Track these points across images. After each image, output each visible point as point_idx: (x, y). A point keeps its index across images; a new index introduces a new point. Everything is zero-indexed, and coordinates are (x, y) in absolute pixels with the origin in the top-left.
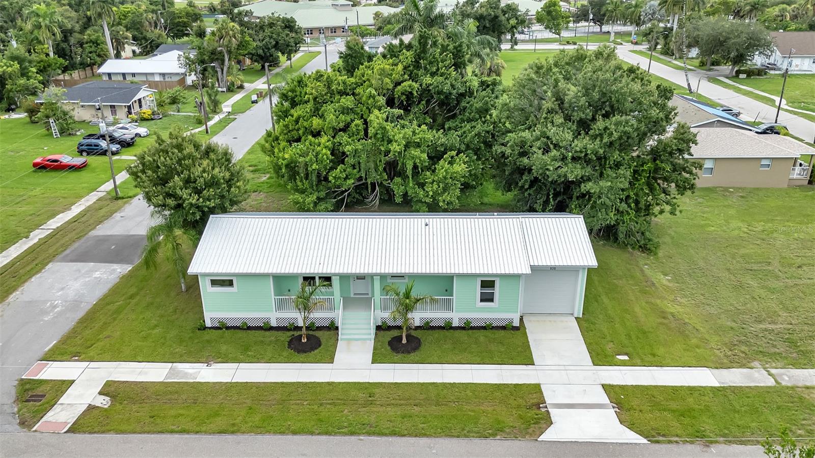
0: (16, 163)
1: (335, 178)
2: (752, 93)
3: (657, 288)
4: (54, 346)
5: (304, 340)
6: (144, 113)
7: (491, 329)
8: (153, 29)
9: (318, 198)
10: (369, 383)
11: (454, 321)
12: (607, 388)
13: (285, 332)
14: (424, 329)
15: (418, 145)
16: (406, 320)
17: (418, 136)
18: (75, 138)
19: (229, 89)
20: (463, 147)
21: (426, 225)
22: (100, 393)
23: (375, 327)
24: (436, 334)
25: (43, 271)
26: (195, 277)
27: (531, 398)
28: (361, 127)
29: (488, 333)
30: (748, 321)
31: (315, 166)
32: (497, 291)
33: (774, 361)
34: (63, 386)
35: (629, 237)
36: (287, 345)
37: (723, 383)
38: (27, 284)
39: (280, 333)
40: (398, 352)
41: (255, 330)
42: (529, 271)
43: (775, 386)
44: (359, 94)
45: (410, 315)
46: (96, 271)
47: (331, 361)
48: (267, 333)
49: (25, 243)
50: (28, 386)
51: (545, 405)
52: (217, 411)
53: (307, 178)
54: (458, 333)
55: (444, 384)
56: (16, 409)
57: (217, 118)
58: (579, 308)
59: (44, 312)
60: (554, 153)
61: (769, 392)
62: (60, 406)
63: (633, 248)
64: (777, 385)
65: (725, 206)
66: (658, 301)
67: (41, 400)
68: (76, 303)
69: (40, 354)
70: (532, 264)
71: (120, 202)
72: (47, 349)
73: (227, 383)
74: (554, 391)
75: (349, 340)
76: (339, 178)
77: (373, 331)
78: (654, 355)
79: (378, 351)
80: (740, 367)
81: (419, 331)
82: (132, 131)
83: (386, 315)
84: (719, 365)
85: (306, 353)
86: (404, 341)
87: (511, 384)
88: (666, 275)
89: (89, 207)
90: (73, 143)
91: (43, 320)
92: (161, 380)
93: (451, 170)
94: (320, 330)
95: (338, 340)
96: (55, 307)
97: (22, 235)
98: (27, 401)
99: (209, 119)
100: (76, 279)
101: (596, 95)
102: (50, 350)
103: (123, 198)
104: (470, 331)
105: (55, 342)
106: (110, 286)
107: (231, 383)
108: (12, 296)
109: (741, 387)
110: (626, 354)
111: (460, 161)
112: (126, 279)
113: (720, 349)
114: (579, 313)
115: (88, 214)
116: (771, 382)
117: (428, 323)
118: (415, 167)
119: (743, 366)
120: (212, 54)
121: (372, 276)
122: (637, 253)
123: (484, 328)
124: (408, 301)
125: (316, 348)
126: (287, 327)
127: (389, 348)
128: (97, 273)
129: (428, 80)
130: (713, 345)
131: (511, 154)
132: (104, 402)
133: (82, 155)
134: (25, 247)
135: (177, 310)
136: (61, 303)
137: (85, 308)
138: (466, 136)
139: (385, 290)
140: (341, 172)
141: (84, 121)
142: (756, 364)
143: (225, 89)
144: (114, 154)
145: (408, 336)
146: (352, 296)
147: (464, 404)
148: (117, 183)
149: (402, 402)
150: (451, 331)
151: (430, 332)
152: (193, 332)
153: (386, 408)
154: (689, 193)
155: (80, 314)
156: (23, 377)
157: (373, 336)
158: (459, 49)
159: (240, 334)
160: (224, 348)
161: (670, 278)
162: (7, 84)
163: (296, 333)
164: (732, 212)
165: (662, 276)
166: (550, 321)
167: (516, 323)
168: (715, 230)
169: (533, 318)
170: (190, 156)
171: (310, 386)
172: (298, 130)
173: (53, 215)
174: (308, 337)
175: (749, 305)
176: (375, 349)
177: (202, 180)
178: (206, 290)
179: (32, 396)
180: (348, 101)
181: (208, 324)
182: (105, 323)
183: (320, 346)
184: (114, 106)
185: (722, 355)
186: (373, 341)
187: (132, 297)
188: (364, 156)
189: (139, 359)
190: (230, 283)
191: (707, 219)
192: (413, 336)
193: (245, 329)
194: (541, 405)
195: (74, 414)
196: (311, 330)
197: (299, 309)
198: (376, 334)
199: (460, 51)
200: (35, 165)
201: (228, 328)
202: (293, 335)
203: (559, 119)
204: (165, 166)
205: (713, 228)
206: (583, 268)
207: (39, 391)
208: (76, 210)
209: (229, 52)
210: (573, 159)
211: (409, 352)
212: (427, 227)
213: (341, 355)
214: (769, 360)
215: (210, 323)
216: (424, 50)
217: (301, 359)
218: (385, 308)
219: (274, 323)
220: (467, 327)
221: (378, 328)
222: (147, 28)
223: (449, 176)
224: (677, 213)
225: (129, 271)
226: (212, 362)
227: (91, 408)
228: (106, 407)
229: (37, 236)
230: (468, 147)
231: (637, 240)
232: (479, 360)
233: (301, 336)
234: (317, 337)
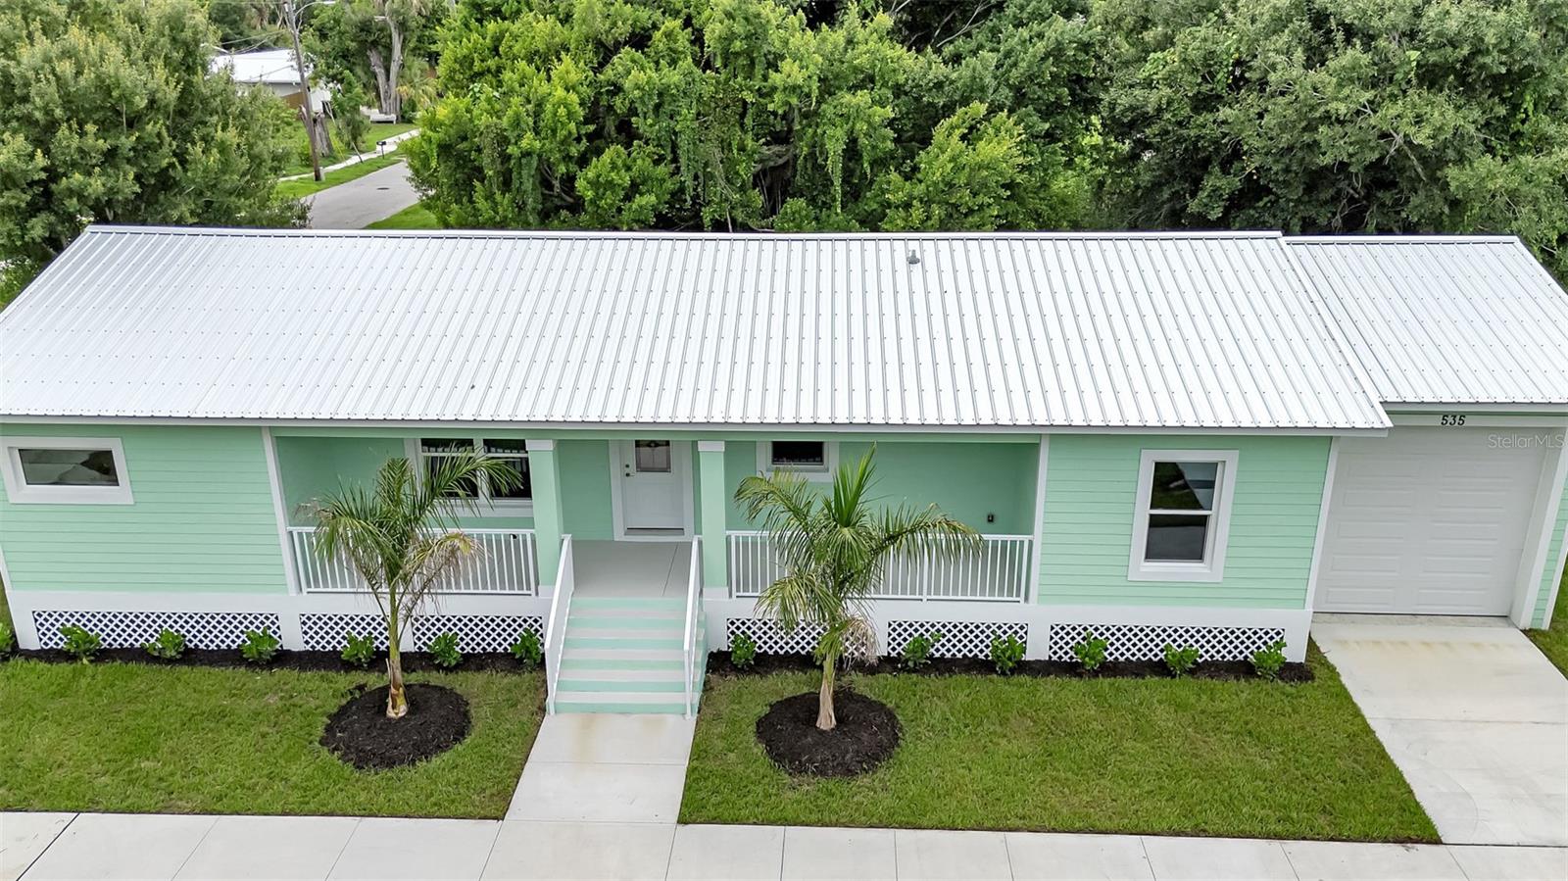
5: (398, 710)
11: (1029, 638)
14: (906, 669)
16: (840, 625)
19: (403, 117)
21: (913, 261)
23: (701, 659)
24: (963, 689)
32: (1223, 513)
36: (320, 731)
39: (311, 678)
40: (801, 770)
42: (1377, 421)
45: (851, 608)
58: (1547, 580)
75: (591, 713)
77: (694, 674)
79: (711, 765)
81: (885, 679)
85: (391, 764)
86: (826, 720)
94: (480, 668)
95: (543, 710)
104: (1104, 683)
111: (998, 133)
114: (1540, 610)
117: (921, 645)
118: (852, 151)
120: (362, 30)
123: (1161, 669)
124: (847, 533)
125: (440, 748)
127: (759, 749)
139: (744, 498)
143: (393, 117)
145: (842, 698)
146: (619, 536)
150: (1025, 679)
151: (934, 682)
157: (692, 696)
159: (140, 680)
163: (373, 680)
167: (1295, 651)
169: (1360, 633)
176: (699, 752)
183: (460, 734)
186: (691, 719)
190: (101, 467)
192: (863, 699)
196: (439, 667)
198: (707, 687)
202: (361, 688)
211: (850, 773)
212: (917, 268)
213: (544, 775)
215: (35, 635)
218: (740, 583)
221: (718, 662)
234: (458, 697)
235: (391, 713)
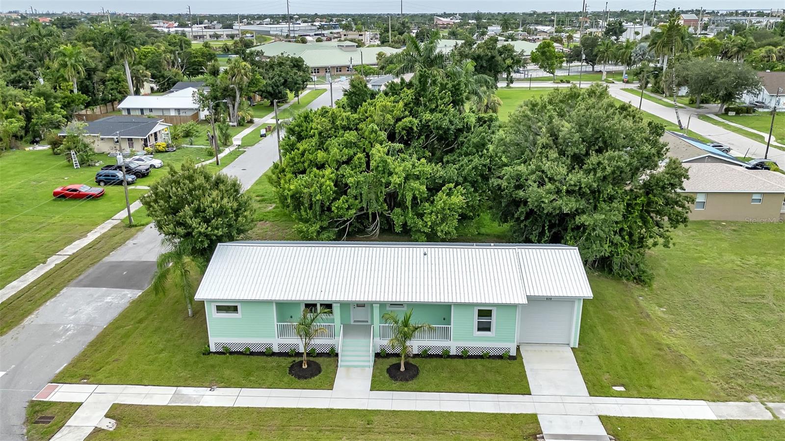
0: (38, 192)
1: (337, 208)
2: (741, 129)
3: (651, 320)
4: (64, 369)
5: (305, 366)
6: (159, 146)
7: (488, 358)
8: (170, 67)
9: (321, 227)
10: (367, 410)
11: (451, 350)
12: (605, 420)
13: (286, 358)
14: (422, 357)
15: (417, 178)
16: (405, 348)
17: (417, 169)
18: (93, 169)
19: (239, 124)
20: (461, 180)
21: (425, 254)
22: (107, 416)
23: (374, 355)
24: (434, 362)
25: (58, 295)
26: (202, 303)
27: (528, 429)
28: (364, 160)
29: (485, 362)
30: (744, 354)
31: (319, 197)
32: (494, 320)
33: (771, 395)
34: (71, 408)
35: (624, 268)
36: (288, 371)
37: (720, 416)
38: (42, 308)
39: (282, 359)
40: (397, 380)
41: (257, 355)
42: (525, 301)
43: (773, 421)
44: (362, 129)
45: (408, 343)
46: (108, 296)
47: (331, 387)
48: (269, 359)
49: (42, 268)
50: (37, 408)
51: (541, 435)
52: (219, 436)
53: (311, 208)
54: (455, 362)
55: (441, 413)
56: (25, 431)
57: (227, 151)
58: (575, 338)
59: (57, 335)
60: (549, 186)
61: (766, 426)
62: (67, 428)
63: (628, 280)
64: (775, 420)
65: (717, 239)
66: (654, 333)
67: (49, 422)
68: (87, 327)
69: (52, 376)
70: (528, 294)
71: (133, 229)
72: (57, 372)
73: (229, 407)
74: (551, 422)
75: (348, 367)
76: (342, 208)
77: (372, 358)
78: (650, 387)
79: (377, 379)
80: (737, 400)
81: (417, 359)
82: (148, 162)
83: (385, 342)
84: (715, 398)
85: (306, 378)
86: (402, 369)
87: (508, 414)
88: (661, 306)
89: (104, 234)
90: (91, 173)
91: (55, 343)
92: (165, 404)
93: (449, 202)
94: (321, 356)
95: (337, 366)
96: (68, 330)
97: (40, 260)
98: (37, 422)
99: (220, 152)
100: (88, 304)
101: (589, 131)
102: (60, 373)
103: (136, 226)
104: (468, 360)
105: (65, 365)
106: (120, 310)
107: (233, 408)
108: (27, 319)
109: (738, 421)
110: (623, 385)
111: (458, 193)
112: (136, 304)
113: (716, 382)
114: (575, 343)
115: (103, 241)
116: (768, 416)
117: (426, 351)
118: (414, 198)
119: (740, 399)
120: (224, 90)
121: (371, 304)
122: (632, 285)
123: (481, 357)
124: (406, 329)
125: (316, 375)
126: (288, 353)
127: (387, 375)
128: (110, 298)
129: (427, 116)
130: (709, 377)
131: (507, 187)
132: (110, 425)
133: (99, 185)
134: (42, 272)
135: (184, 335)
136: (73, 327)
137: (96, 331)
138: (464, 170)
139: (384, 318)
140: (343, 202)
141: (103, 153)
142: (753, 397)
143: (235, 124)
144: (129, 184)
145: (406, 364)
146: (352, 323)
147: (461, 433)
148: (132, 212)
149: (400, 430)
150: (449, 359)
151: (428, 360)
152: (198, 357)
153: (384, 435)
154: (681, 226)
155: (91, 338)
156: (34, 399)
157: (372, 363)
158: (457, 87)
159: (243, 359)
160: (227, 372)
161: (664, 310)
162: (33, 119)
163: (297, 360)
164: (724, 245)
165: (657, 308)
166: (546, 351)
167: (513, 353)
168: (708, 263)
169: (529, 348)
170: (200, 187)
171: (310, 412)
172: (303, 163)
173: (70, 242)
174: (309, 363)
175: (744, 338)
176: (374, 376)
177: (211, 210)
178: (212, 315)
179: (41, 418)
180: (351, 136)
181: (213, 349)
182: (114, 347)
183: (320, 372)
184: (132, 139)
185: (718, 388)
186: (372, 369)
187: (140, 321)
188: (366, 188)
189: (146, 382)
190: (235, 309)
191: (701, 252)
192: (411, 364)
193: (248, 355)
194: (538, 436)
195: (81, 436)
196: (312, 356)
197: (301, 336)
198: (375, 361)
199: (458, 89)
200: (55, 194)
201: (231, 353)
202: (294, 361)
203: (553, 154)
204: (176, 196)
205: (706, 261)
206: (579, 298)
207: (48, 413)
208: (92, 237)
209: (241, 89)
210: (568, 192)
211: (407, 380)
212: (426, 256)
213: (340, 380)
214: (767, 394)
215: (215, 348)
216: (424, 89)
217: (301, 385)
218: (383, 336)
219: (276, 349)
220: (464, 356)
221: (377, 355)
222: (166, 67)
223: (447, 208)
224: (671, 245)
225: (139, 296)
226: (215, 387)
227: (97, 431)
228: (111, 429)
229: (54, 261)
230: (465, 179)
231: (632, 272)
232: (476, 389)
233: (301, 363)
234: (318, 363)
235: (304, 367)
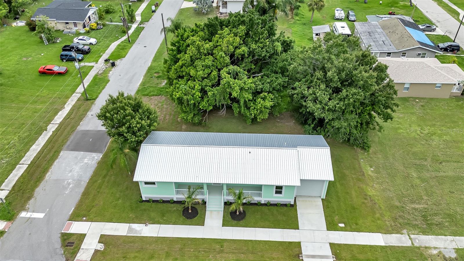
3: (365, 177)
4: (73, 211)
5: (190, 211)
6: (92, 26)
7: (280, 206)
10: (221, 239)
11: (262, 201)
12: (332, 245)
13: (181, 205)
14: (248, 204)
15: (246, 91)
17: (247, 86)
22: (99, 242)
23: (224, 203)
24: (253, 208)
25: (59, 157)
29: (278, 208)
31: (192, 101)
33: (414, 230)
34: (82, 237)
35: (356, 141)
36: (182, 214)
37: (387, 244)
38: (53, 167)
39: (178, 205)
40: (235, 220)
41: (166, 203)
46: (85, 158)
47: (203, 224)
48: (172, 205)
49: (46, 135)
50: (65, 237)
52: (153, 254)
53: (188, 107)
54: (263, 208)
55: (256, 241)
56: (63, 252)
59: (65, 188)
61: (407, 250)
62: (82, 250)
63: (357, 147)
64: (412, 246)
66: (364, 187)
67: (73, 246)
68: (79, 181)
69: (68, 217)
70: (301, 179)
71: (89, 102)
72: (70, 213)
73: (156, 237)
74: (307, 247)
75: (211, 211)
78: (357, 224)
79: (225, 219)
80: (397, 233)
81: (245, 206)
82: (88, 41)
84: (387, 231)
85: (191, 219)
86: (238, 213)
87: (287, 242)
88: (371, 167)
89: (74, 106)
91: (65, 194)
92: (125, 235)
94: (198, 204)
95: (206, 210)
96: (69, 184)
97: (44, 128)
98: (67, 246)
100: (76, 164)
102: (72, 214)
103: (90, 100)
104: (270, 207)
105: (73, 208)
106: (93, 169)
108: (47, 175)
110: (344, 223)
111: (269, 98)
112: (101, 164)
113: (389, 221)
114: (323, 197)
115: (74, 112)
116: (409, 244)
119: (398, 232)
121: (222, 185)
123: (276, 205)
125: (196, 216)
126: (181, 201)
127: (230, 217)
128: (86, 160)
129: (253, 46)
130: (386, 218)
132: (101, 247)
133: (63, 61)
134: (47, 138)
135: (128, 188)
136: (72, 182)
137: (84, 184)
141: (59, 30)
142: (405, 231)
144: (80, 61)
148: (86, 86)
150: (260, 206)
151: (251, 207)
152: (137, 203)
153: (229, 254)
155: (82, 190)
156: (63, 232)
157: (223, 209)
160: (153, 214)
161: (373, 169)
165: (369, 168)
166: (309, 201)
167: (292, 203)
169: (300, 199)
171: (194, 240)
173: (56, 113)
174: (192, 209)
176: (224, 217)
179: (69, 243)
180: (209, 61)
181: (144, 199)
182: (95, 195)
183: (197, 214)
184: (76, 23)
185: (389, 225)
186: (223, 212)
187: (105, 177)
189: (114, 220)
190: (154, 184)
193: (161, 202)
194: (300, 255)
195: (89, 255)
196: (193, 204)
198: (224, 207)
200: (40, 72)
201: (153, 201)
202: (185, 207)
206: (327, 181)
207: (71, 240)
208: (68, 108)
214: (412, 229)
216: (252, 27)
217: (189, 223)
219: (175, 200)
220: (268, 205)
223: (263, 107)
225: (101, 158)
226: (147, 223)
227: (96, 251)
228: (102, 249)
229: (52, 128)
231: (360, 143)
232: (273, 226)
233: (188, 208)
234: (196, 209)
